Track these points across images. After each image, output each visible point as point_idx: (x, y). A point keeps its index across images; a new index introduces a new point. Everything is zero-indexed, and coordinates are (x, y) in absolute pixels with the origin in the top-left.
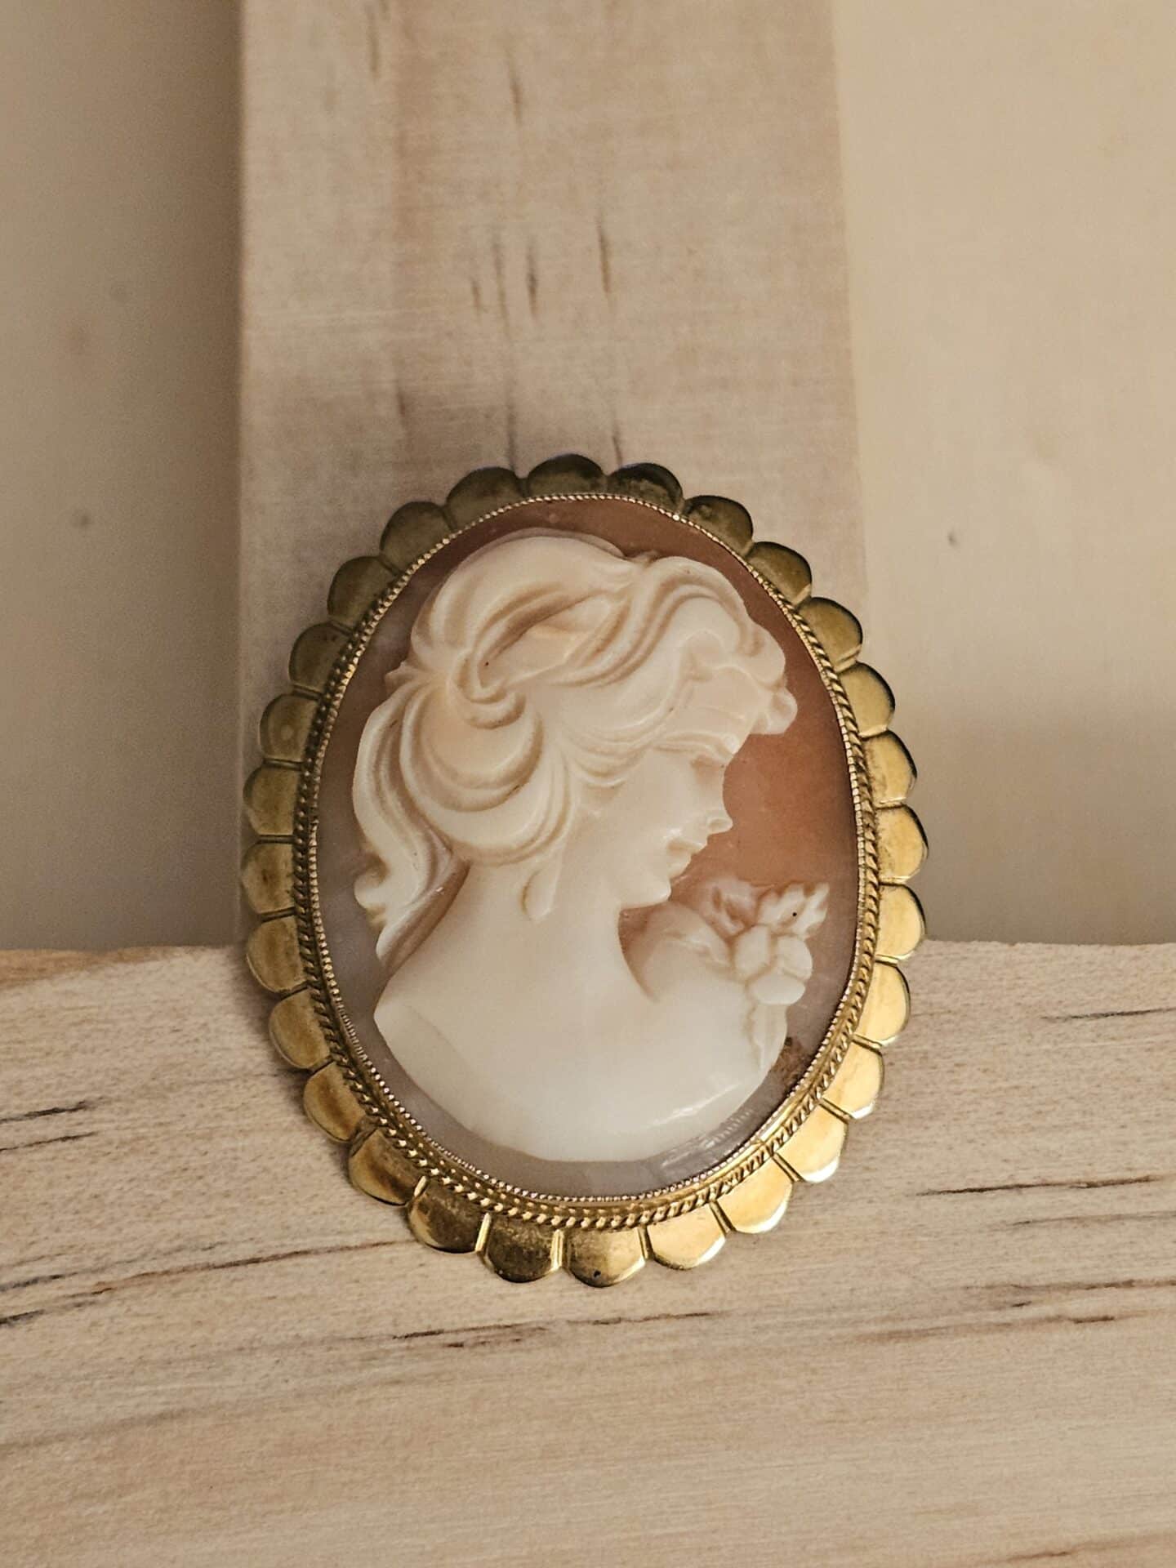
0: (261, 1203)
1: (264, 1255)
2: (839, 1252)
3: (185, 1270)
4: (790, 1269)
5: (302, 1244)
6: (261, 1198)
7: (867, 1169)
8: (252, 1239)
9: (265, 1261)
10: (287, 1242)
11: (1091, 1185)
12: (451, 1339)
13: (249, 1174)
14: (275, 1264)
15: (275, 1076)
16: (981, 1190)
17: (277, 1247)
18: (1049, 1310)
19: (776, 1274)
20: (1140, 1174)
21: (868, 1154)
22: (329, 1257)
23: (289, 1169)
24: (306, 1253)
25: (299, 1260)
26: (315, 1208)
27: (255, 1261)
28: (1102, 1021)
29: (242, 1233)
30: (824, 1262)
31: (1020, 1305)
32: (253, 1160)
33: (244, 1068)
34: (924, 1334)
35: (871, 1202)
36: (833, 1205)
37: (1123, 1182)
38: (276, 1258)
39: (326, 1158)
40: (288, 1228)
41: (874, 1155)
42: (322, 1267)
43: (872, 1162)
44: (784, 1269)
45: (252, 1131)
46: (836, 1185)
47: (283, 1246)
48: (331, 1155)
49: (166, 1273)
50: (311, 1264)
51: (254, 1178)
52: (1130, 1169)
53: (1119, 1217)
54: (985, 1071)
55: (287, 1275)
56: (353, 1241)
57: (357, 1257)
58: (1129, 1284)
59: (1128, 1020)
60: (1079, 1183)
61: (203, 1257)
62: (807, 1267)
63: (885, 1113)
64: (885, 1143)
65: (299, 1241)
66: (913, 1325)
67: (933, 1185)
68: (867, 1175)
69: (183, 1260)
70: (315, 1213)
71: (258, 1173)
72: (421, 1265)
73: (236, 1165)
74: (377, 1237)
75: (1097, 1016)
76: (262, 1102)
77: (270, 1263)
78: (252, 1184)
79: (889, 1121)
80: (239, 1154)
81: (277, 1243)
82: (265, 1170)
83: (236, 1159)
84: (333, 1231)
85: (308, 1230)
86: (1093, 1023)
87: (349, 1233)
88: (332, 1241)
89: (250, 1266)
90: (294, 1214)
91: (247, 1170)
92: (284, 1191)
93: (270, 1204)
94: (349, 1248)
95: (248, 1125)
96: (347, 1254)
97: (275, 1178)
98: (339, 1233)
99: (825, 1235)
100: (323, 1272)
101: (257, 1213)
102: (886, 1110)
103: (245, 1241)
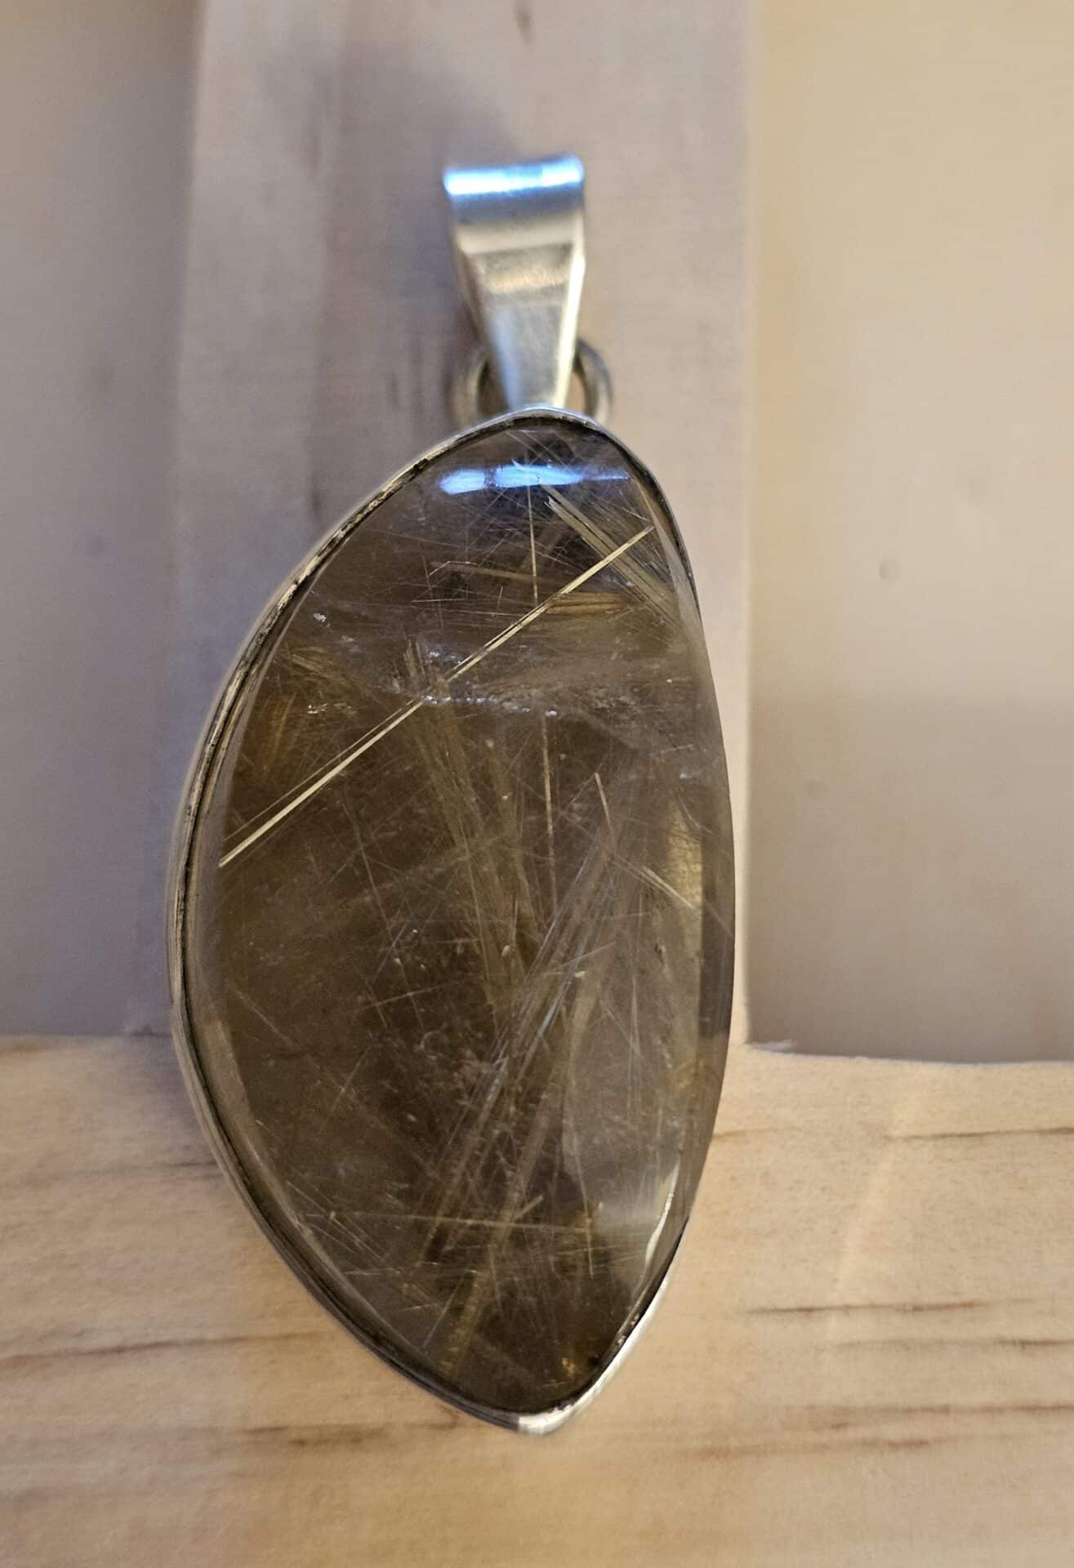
3: (57, 1355)
5: (165, 1337)
11: (917, 1309)
12: (294, 1435)
16: (809, 1310)
18: (866, 1432)
20: (966, 1298)
28: (940, 1143)
31: (838, 1426)
34: (743, 1452)
37: (949, 1307)
38: (139, 1348)
49: (39, 1357)
52: (956, 1294)
53: (941, 1343)
54: (823, 1189)
56: (211, 1335)
58: (945, 1410)
59: (965, 1141)
60: (904, 1305)
61: (72, 1344)
66: (733, 1443)
67: (763, 1303)
69: (56, 1345)
75: (935, 1137)
86: (931, 1144)
88: (193, 1334)
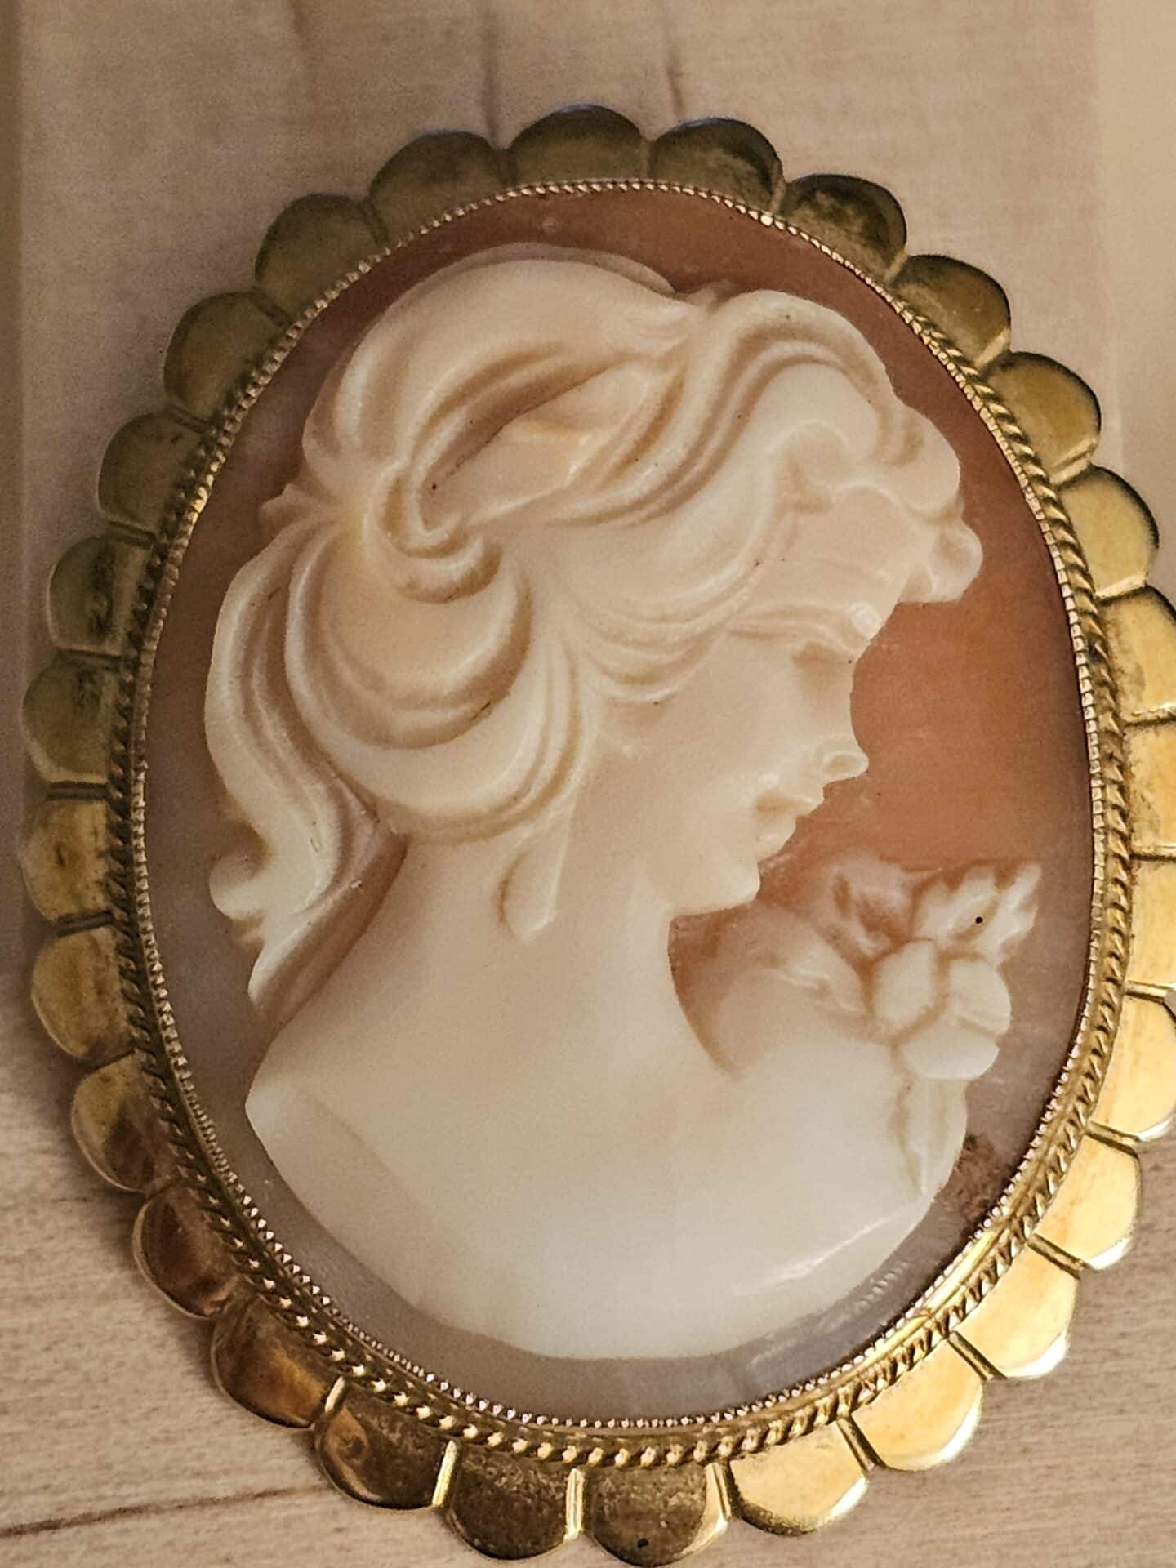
0: (61, 1425)
1: (67, 1515)
2: (1067, 1500)
4: (979, 1531)
6: (63, 1414)
7: (1116, 1354)
8: (46, 1487)
9: (70, 1525)
10: (107, 1491)
13: (43, 1374)
14: (86, 1531)
15: (85, 1200)
17: (90, 1500)
19: (955, 1540)
21: (1118, 1328)
22: (179, 1517)
23: (111, 1364)
24: (138, 1511)
25: (130, 1523)
26: (154, 1432)
27: (52, 1526)
29: (28, 1477)
30: (1040, 1517)
32: (48, 1349)
33: (30, 1189)
35: (1121, 1411)
36: (1055, 1416)
39: (172, 1343)
40: (109, 1467)
41: (1128, 1329)
42: (168, 1536)
43: (1122, 1342)
44: (968, 1532)
45: (47, 1298)
46: (1061, 1382)
47: (100, 1498)
48: (182, 1338)
50: (152, 1530)
51: (48, 1381)
55: (105, 1549)
57: (229, 1517)
62: (1010, 1528)
63: (1146, 1254)
64: (1147, 1306)
65: (126, 1490)
68: (1111, 1366)
70: (155, 1440)
71: (58, 1372)
72: (339, 1530)
73: (17, 1360)
74: (260, 1483)
76: (62, 1246)
77: (75, 1529)
78: (46, 1391)
79: (1153, 1269)
80: (22, 1338)
81: (90, 1494)
82: (69, 1366)
83: (17, 1347)
84: (186, 1470)
85: (145, 1471)
87: (214, 1476)
89: (44, 1535)
90: (117, 1443)
91: (36, 1367)
92: (102, 1403)
93: (77, 1425)
94: (214, 1502)
95: (40, 1288)
96: (209, 1512)
97: (87, 1378)
98: (198, 1474)
99: (1042, 1471)
100: (170, 1543)
101: (55, 1442)
102: (1146, 1249)
103: (35, 1492)
